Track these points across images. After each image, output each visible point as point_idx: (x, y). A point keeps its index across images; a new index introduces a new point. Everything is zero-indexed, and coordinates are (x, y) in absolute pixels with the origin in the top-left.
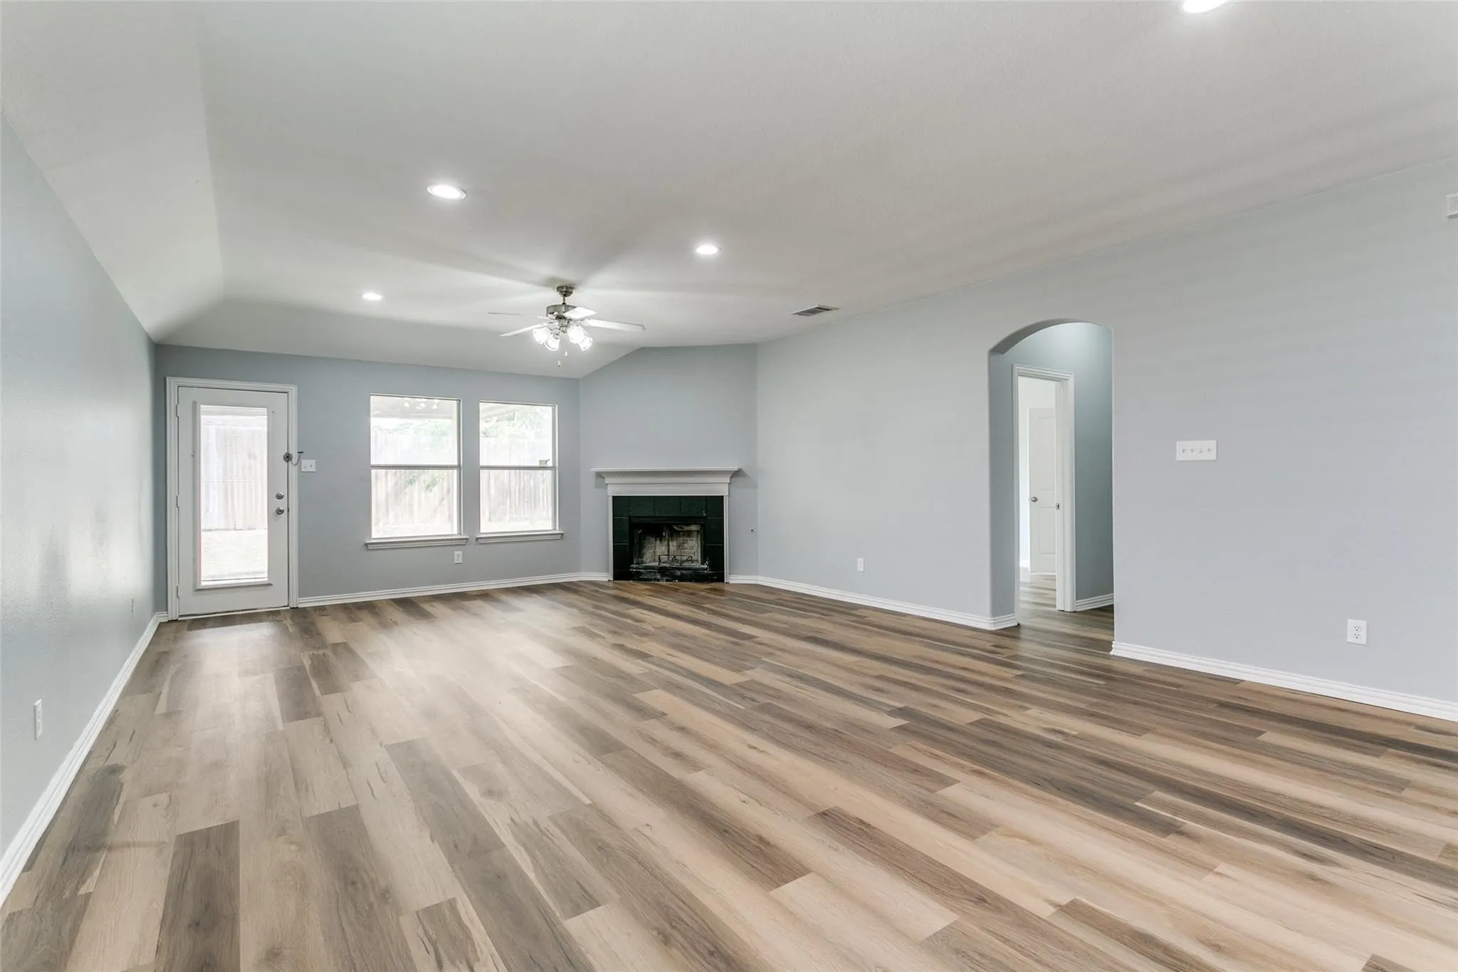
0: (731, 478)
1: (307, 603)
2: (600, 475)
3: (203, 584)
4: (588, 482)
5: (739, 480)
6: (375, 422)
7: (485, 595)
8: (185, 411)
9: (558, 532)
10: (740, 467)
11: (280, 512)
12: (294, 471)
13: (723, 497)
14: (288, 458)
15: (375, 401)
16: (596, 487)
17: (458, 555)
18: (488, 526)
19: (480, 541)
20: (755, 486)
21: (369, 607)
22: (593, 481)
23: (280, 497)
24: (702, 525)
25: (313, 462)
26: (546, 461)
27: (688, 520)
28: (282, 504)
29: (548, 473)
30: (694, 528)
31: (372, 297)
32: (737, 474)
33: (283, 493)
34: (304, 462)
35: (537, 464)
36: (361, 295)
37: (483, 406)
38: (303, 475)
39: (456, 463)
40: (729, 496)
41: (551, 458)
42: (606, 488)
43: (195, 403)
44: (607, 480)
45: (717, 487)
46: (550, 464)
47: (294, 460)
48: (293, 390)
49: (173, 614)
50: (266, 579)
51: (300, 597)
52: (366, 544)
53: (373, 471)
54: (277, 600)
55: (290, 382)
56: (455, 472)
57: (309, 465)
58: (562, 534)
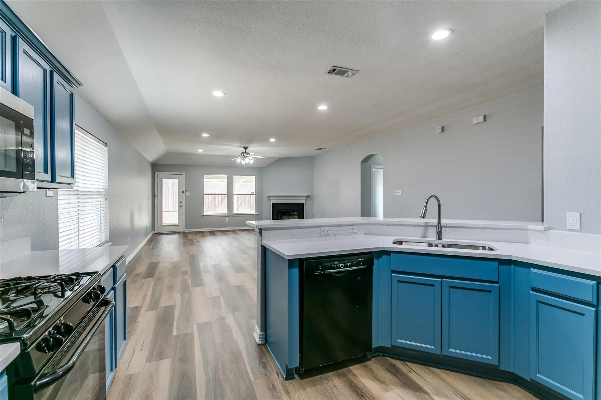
0: (306, 198)
1: (187, 231)
2: (269, 197)
3: (163, 224)
4: (265, 199)
5: (308, 198)
6: (205, 180)
7: (233, 231)
8: (159, 180)
9: (256, 213)
10: (308, 194)
11: (181, 206)
12: (184, 195)
13: (304, 204)
14: (183, 192)
15: (205, 176)
16: (268, 200)
17: (227, 219)
18: (235, 212)
19: (233, 216)
20: (313, 200)
21: (202, 232)
22: (267, 198)
23: (181, 202)
24: (298, 213)
25: (189, 193)
26: (253, 192)
27: (294, 211)
28: (181, 204)
29: (254, 196)
30: (296, 213)
31: (200, 151)
32: (308, 197)
33: (182, 201)
34: (187, 193)
35: (251, 193)
36: (198, 150)
37: (234, 177)
38: (186, 196)
39: (227, 193)
40: (306, 203)
41: (255, 191)
42: (270, 201)
43: (161, 178)
44: (271, 198)
45: (302, 201)
46: (254, 193)
47: (184, 192)
48: (184, 174)
49: (156, 231)
50: (177, 224)
51: (186, 229)
52: (202, 216)
53: (204, 196)
54: (180, 230)
55: (184, 172)
56: (226, 196)
57: (188, 194)
58: (257, 214)
